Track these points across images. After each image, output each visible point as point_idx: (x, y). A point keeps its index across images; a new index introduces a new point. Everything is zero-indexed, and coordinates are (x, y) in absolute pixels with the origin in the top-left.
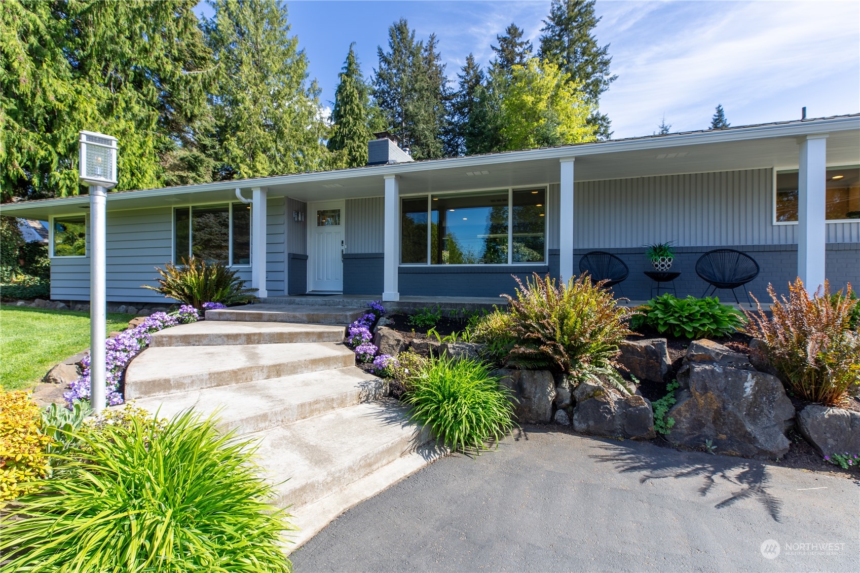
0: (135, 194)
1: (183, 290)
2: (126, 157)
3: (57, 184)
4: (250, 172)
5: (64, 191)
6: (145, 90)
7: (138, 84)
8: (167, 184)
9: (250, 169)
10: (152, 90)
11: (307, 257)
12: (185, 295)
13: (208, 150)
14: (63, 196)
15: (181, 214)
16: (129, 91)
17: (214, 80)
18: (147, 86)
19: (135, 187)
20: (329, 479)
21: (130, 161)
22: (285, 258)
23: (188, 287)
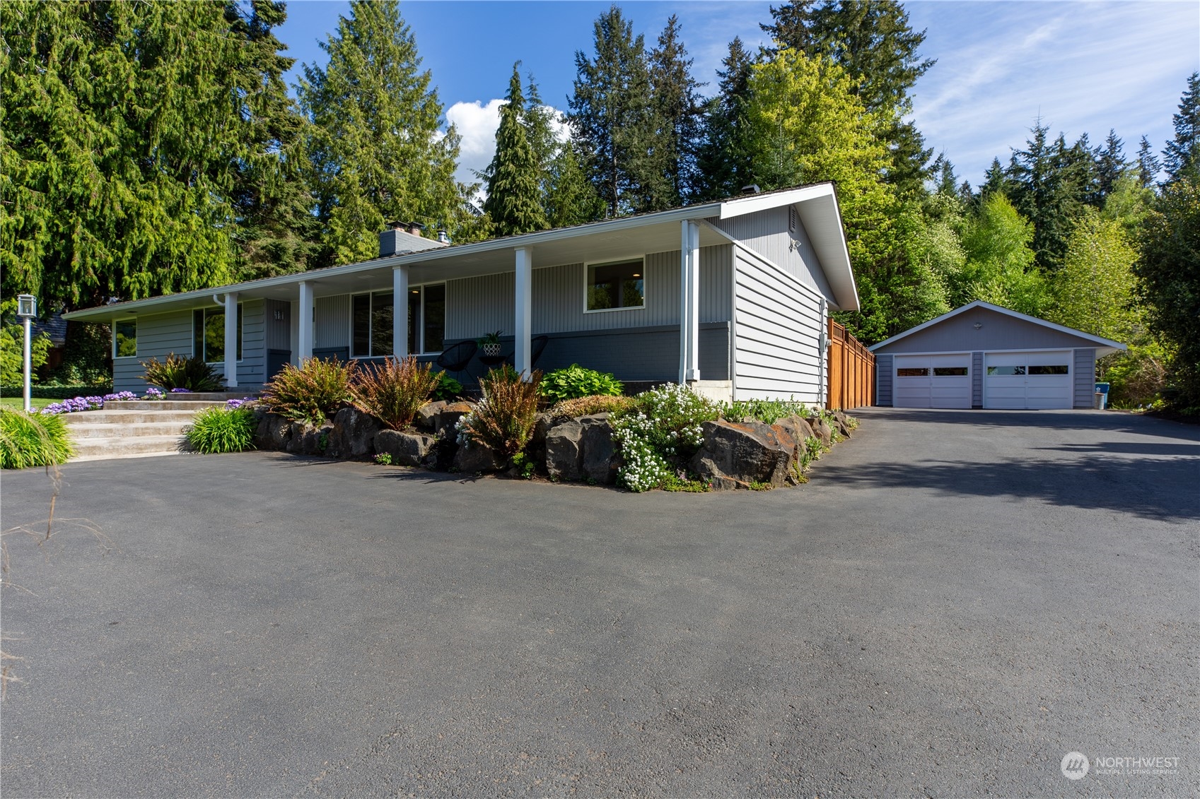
0: (204, 293)
1: (162, 379)
2: (192, 255)
3: (128, 288)
4: (351, 255)
5: (135, 294)
6: (219, 178)
7: (213, 172)
8: (247, 277)
9: (352, 250)
10: (227, 178)
11: (290, 352)
12: (164, 383)
13: (306, 232)
14: (134, 299)
15: (198, 315)
16: (204, 183)
17: (294, 158)
18: (222, 175)
19: (206, 285)
20: (111, 448)
21: (197, 258)
22: (264, 353)
23: (166, 377)
